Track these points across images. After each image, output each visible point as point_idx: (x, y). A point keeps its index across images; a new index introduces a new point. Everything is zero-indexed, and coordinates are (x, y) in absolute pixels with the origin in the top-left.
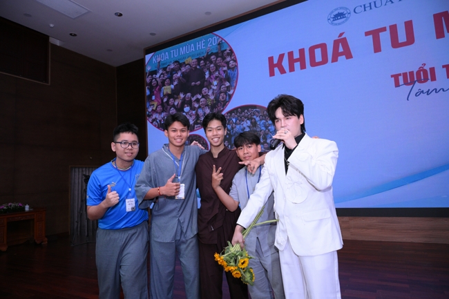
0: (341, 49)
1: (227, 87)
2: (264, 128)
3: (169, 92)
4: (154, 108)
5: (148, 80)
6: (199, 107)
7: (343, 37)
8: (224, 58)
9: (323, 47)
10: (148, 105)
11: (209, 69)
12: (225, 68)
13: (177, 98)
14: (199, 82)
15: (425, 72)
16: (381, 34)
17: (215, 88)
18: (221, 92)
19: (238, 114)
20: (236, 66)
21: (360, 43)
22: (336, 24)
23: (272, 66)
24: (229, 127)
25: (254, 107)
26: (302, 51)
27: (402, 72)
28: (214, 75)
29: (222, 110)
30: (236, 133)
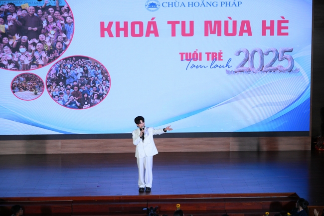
0: (152, 29)
1: (64, 38)
2: (94, 76)
3: (3, 31)
6: (36, 50)
7: (154, 20)
8: (61, 13)
9: (141, 24)
11: (46, 19)
12: (63, 22)
13: (12, 38)
14: (36, 28)
15: (197, 54)
16: (177, 25)
17: (52, 36)
18: (58, 42)
19: (73, 62)
20: (73, 22)
21: (164, 28)
22: (150, 10)
23: (103, 29)
24: (65, 71)
25: (87, 58)
26: (126, 24)
27: (185, 52)
28: (52, 26)
29: (59, 57)
30: (71, 76)
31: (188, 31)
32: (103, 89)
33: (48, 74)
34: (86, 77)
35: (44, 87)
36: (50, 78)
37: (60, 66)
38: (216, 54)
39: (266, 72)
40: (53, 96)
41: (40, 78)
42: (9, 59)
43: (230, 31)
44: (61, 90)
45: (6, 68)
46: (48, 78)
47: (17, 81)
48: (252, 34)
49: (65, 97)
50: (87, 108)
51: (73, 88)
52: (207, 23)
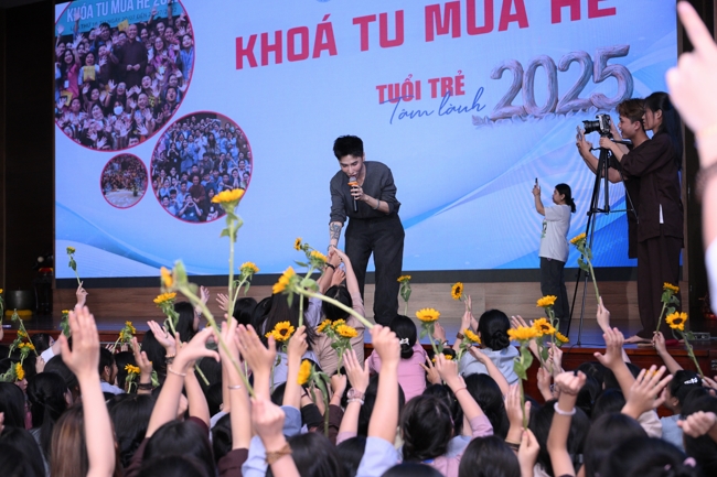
0: (324, 40)
1: (179, 79)
2: (224, 151)
3: (92, 77)
4: (68, 104)
5: (58, 51)
6: (137, 108)
7: (328, 21)
8: (175, 30)
10: (57, 96)
11: (153, 45)
12: (177, 47)
13: (104, 89)
14: (138, 66)
15: (411, 84)
16: (370, 24)
17: (161, 78)
18: (169, 87)
19: (192, 125)
20: (192, 46)
21: (346, 34)
23: (240, 53)
24: (179, 145)
25: (213, 115)
26: (278, 34)
27: (387, 83)
28: (161, 57)
29: (170, 117)
30: (188, 155)
31: (392, 36)
32: (239, 178)
33: (155, 154)
34: (212, 155)
35: (147, 180)
36: (156, 160)
37: (172, 137)
38: (450, 79)
39: (565, 113)
40: (160, 198)
41: (142, 163)
42: (99, 129)
43: (480, 22)
44: (173, 185)
45: (95, 148)
46: (154, 162)
47: (109, 172)
48: (529, 22)
49: (180, 198)
50: (213, 219)
51: (190, 179)
52: (431, 10)
